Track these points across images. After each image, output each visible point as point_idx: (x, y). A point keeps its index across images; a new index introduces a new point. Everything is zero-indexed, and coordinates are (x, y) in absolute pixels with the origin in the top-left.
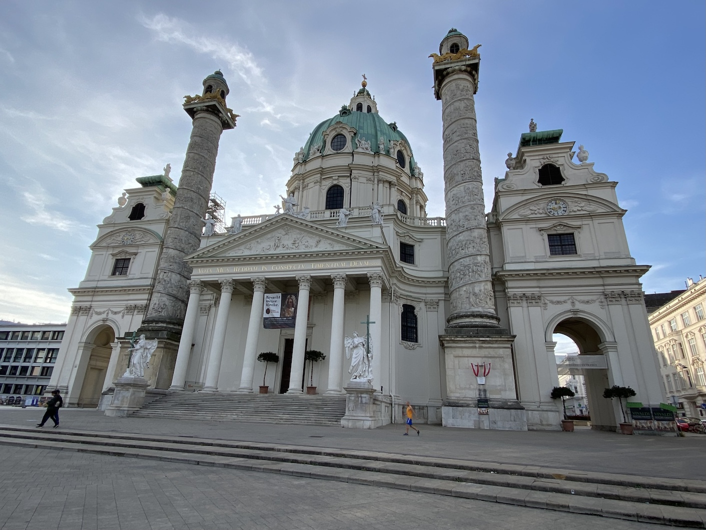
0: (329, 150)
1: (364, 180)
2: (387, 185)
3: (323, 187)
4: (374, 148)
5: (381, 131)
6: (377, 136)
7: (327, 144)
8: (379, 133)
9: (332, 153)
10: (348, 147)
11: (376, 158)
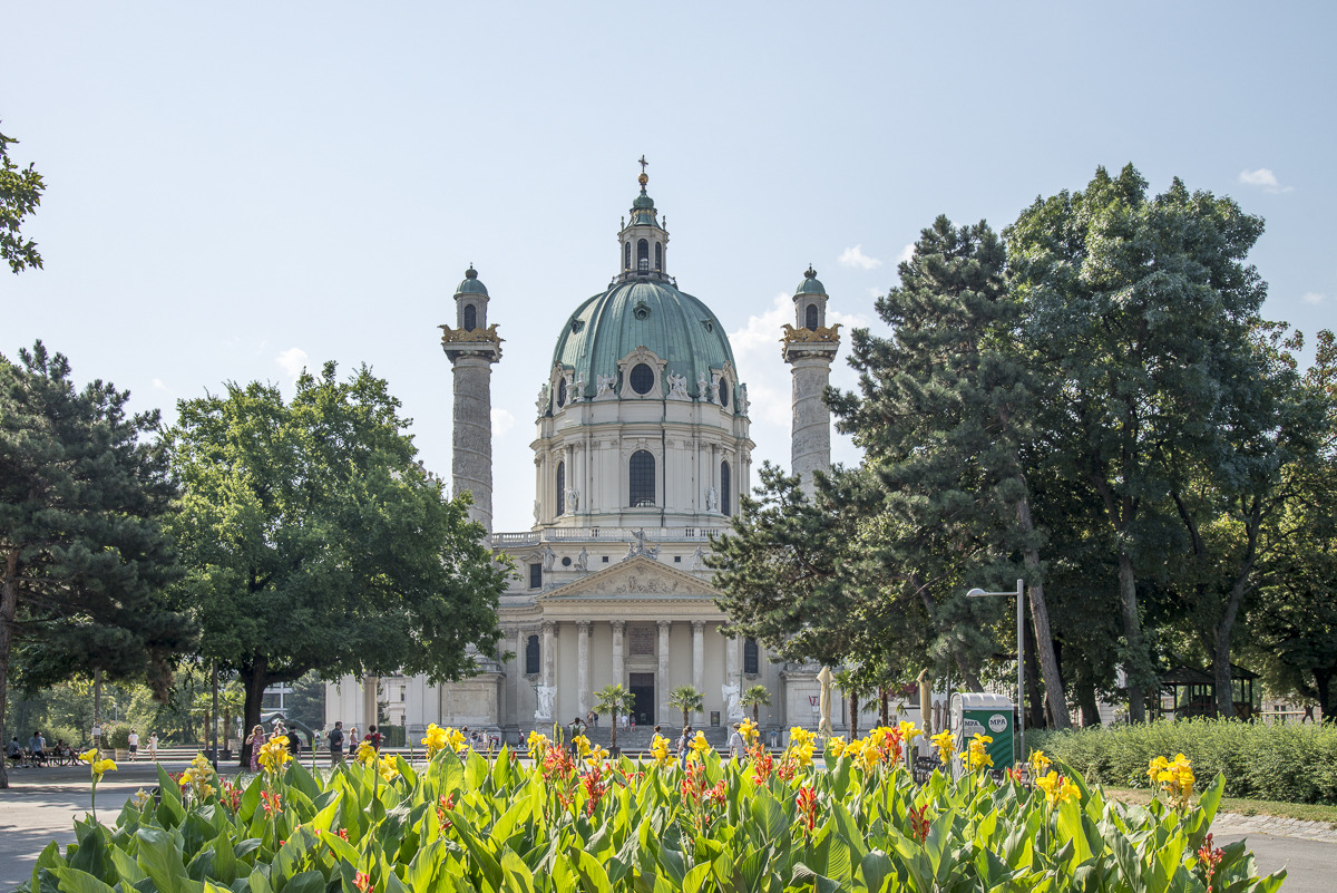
0: (627, 390)
1: (679, 445)
2: (710, 449)
3: (625, 452)
4: (690, 387)
5: (699, 353)
6: (692, 363)
7: (624, 379)
8: (695, 357)
9: (634, 397)
10: (656, 391)
11: (696, 407)
